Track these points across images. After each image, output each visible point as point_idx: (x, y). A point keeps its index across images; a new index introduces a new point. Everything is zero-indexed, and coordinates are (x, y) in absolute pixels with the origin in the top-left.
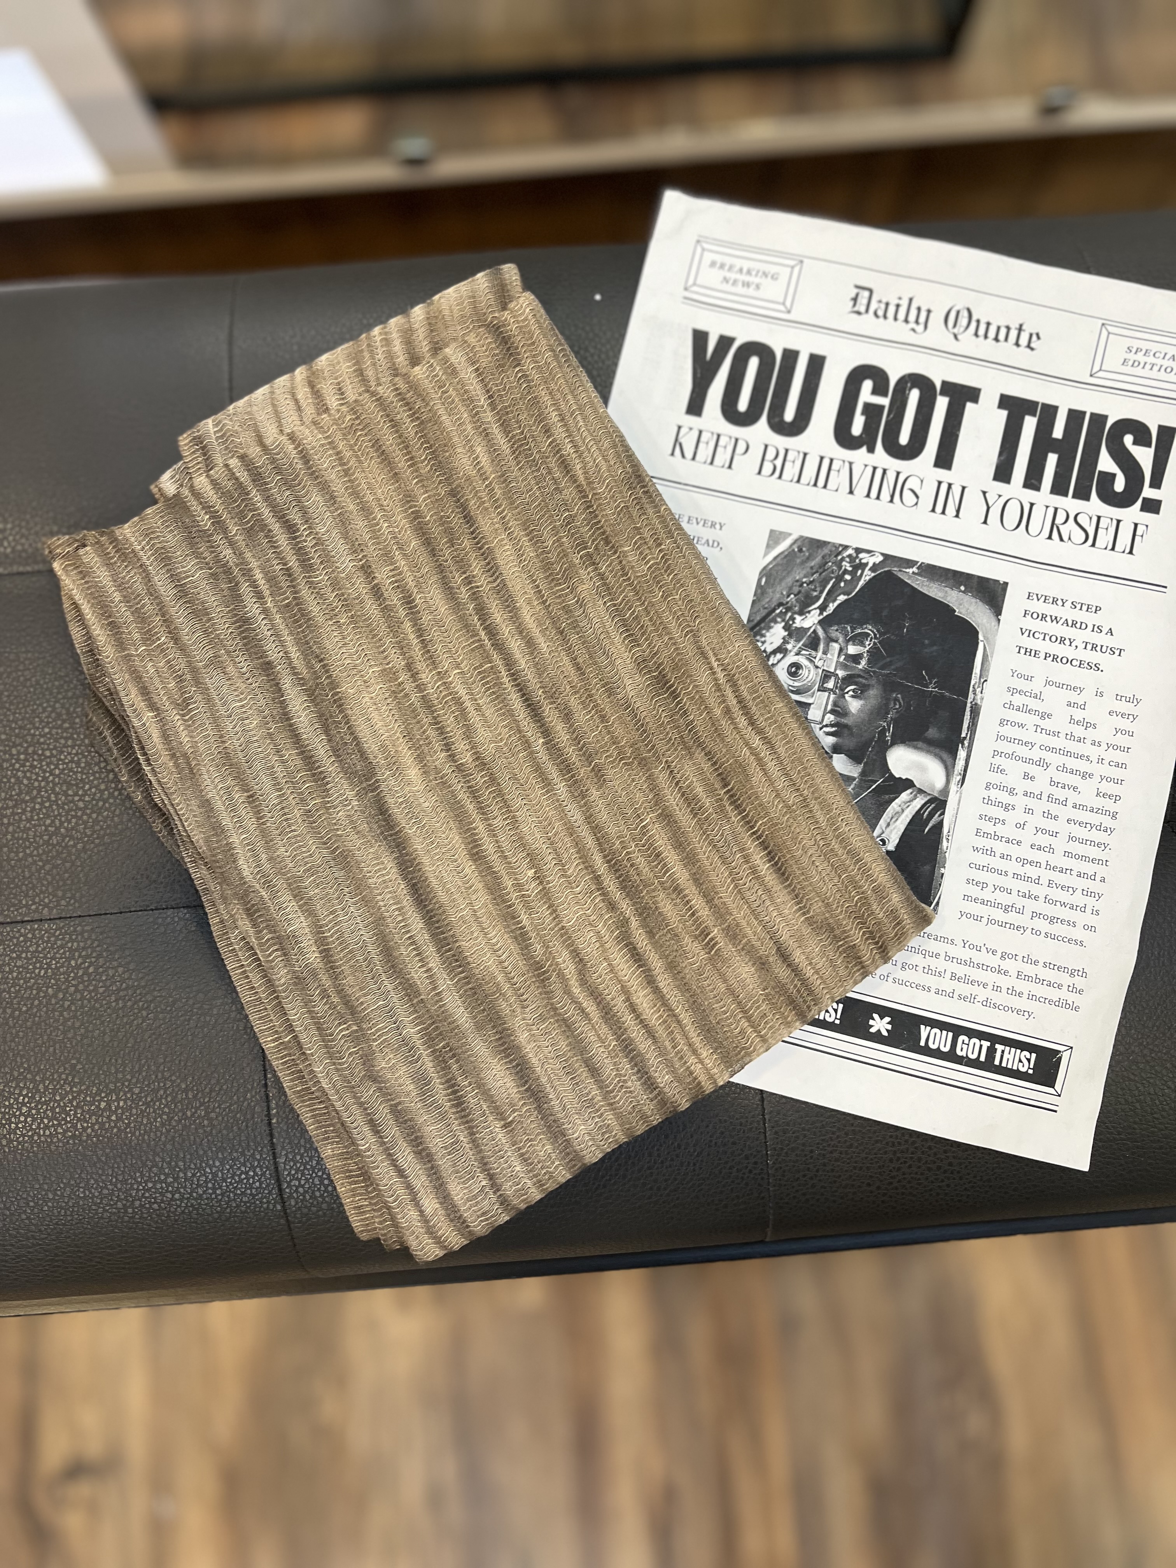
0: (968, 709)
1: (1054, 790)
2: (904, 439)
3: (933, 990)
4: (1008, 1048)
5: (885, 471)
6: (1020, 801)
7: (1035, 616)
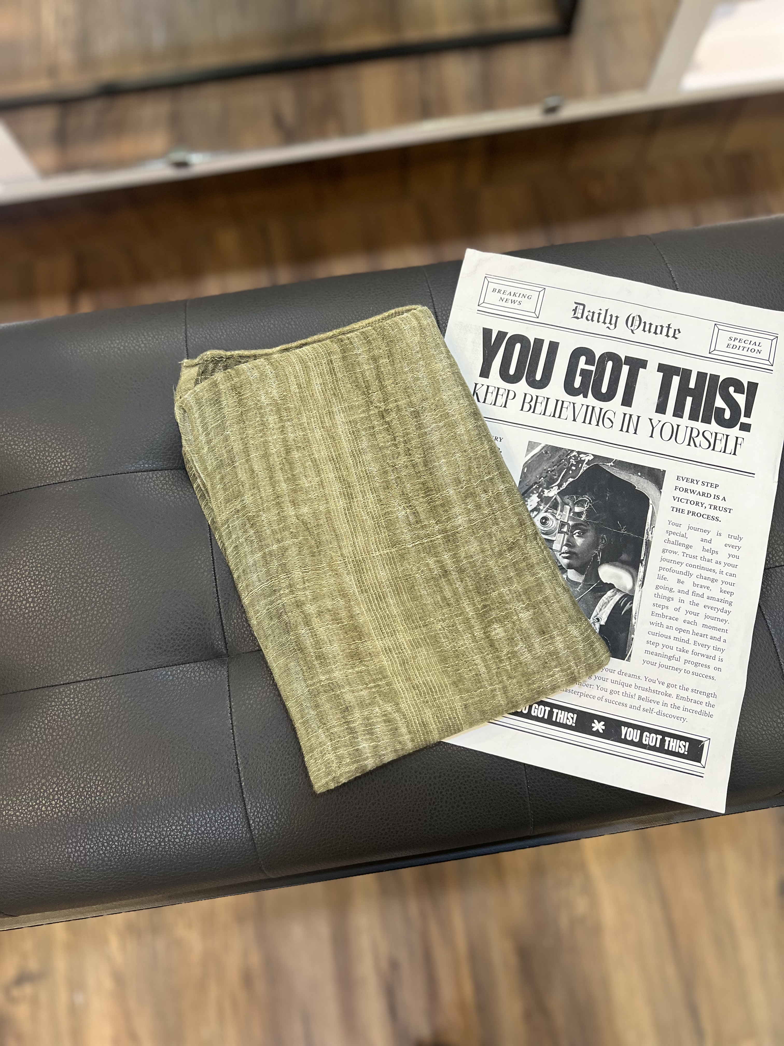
0: (644, 543)
1: (696, 589)
2: (604, 390)
3: (628, 706)
4: (672, 739)
5: (593, 408)
6: (676, 596)
7: (681, 489)
